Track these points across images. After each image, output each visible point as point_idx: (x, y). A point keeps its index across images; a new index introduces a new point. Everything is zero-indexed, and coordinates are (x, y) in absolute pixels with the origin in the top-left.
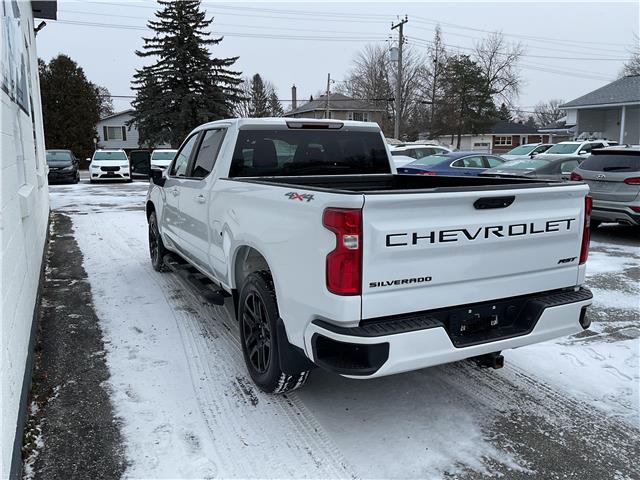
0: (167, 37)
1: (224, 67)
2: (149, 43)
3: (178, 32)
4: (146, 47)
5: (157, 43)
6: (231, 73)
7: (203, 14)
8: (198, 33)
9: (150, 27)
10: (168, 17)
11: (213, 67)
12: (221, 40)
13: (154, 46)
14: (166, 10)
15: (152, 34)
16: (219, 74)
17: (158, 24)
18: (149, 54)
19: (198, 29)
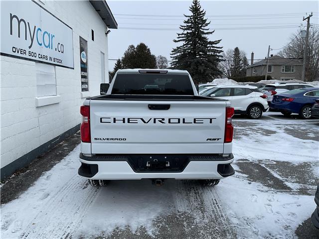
0: (187, 32)
1: (213, 45)
2: (180, 36)
3: (193, 29)
4: (178, 38)
5: (183, 36)
6: (217, 48)
7: (206, 20)
8: (203, 29)
9: (181, 28)
10: (189, 23)
11: (208, 45)
12: (213, 32)
13: (182, 37)
14: (189, 19)
15: (181, 32)
16: (211, 48)
17: (184, 26)
18: (179, 41)
19: (203, 28)
